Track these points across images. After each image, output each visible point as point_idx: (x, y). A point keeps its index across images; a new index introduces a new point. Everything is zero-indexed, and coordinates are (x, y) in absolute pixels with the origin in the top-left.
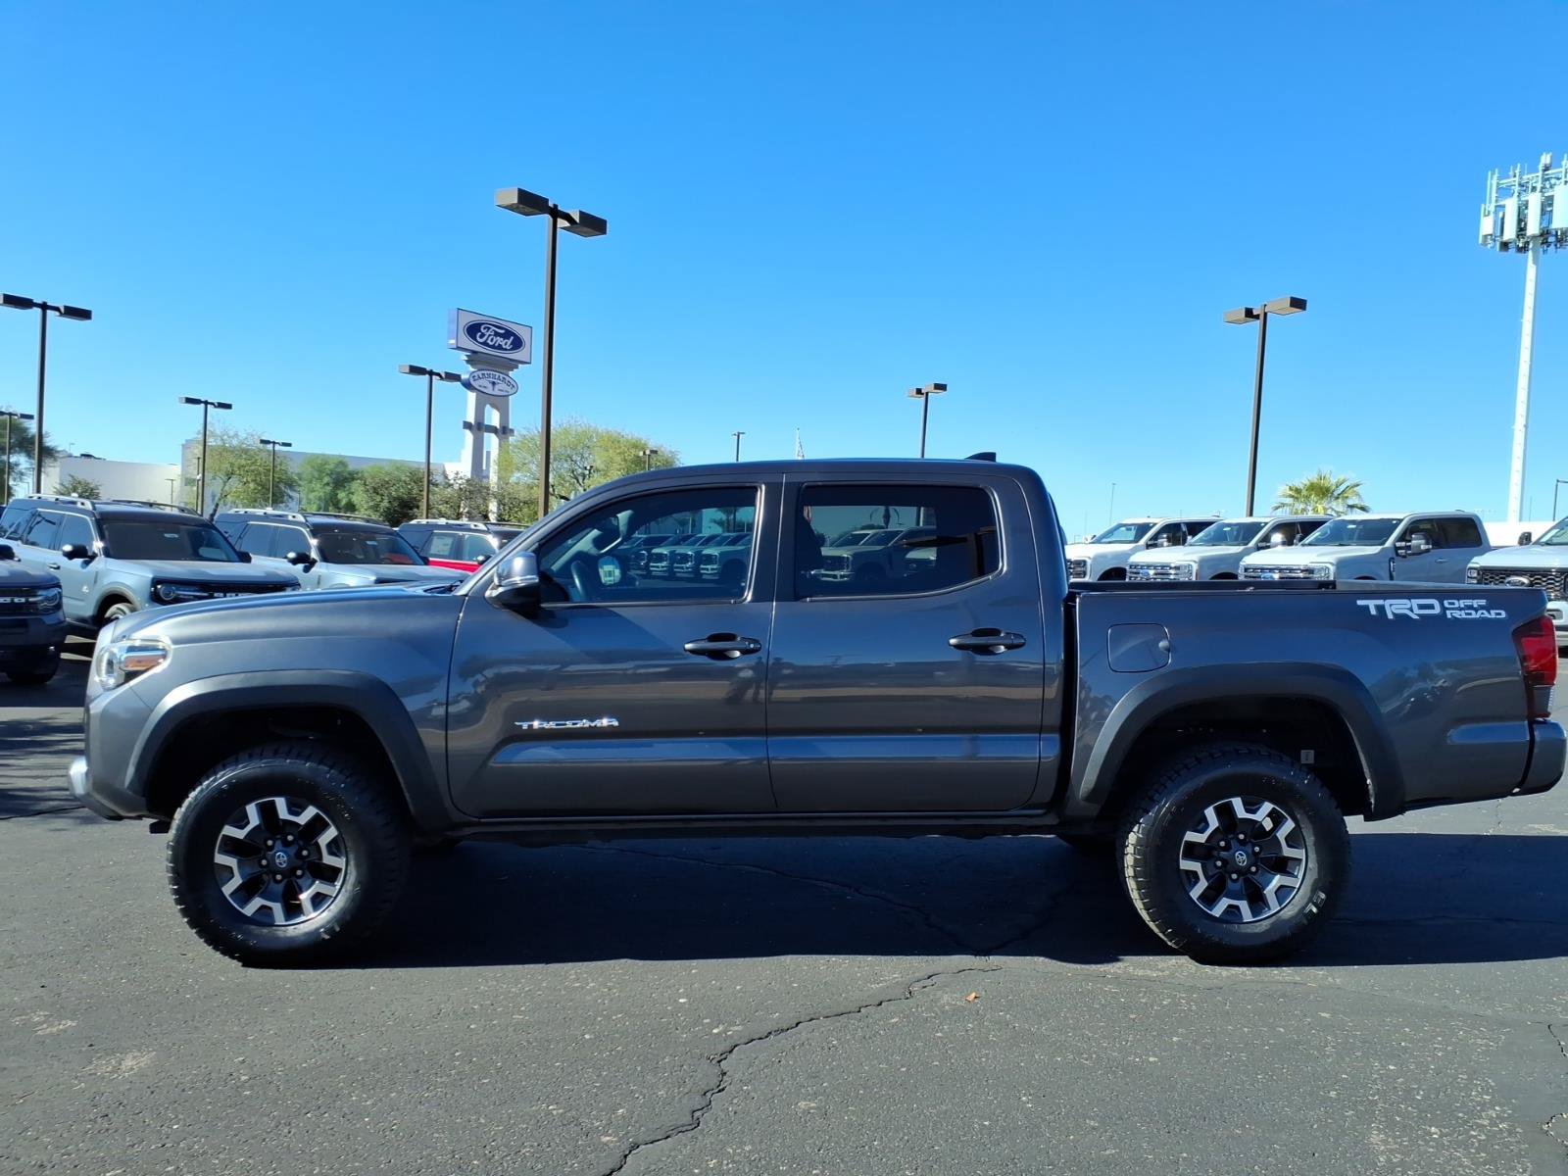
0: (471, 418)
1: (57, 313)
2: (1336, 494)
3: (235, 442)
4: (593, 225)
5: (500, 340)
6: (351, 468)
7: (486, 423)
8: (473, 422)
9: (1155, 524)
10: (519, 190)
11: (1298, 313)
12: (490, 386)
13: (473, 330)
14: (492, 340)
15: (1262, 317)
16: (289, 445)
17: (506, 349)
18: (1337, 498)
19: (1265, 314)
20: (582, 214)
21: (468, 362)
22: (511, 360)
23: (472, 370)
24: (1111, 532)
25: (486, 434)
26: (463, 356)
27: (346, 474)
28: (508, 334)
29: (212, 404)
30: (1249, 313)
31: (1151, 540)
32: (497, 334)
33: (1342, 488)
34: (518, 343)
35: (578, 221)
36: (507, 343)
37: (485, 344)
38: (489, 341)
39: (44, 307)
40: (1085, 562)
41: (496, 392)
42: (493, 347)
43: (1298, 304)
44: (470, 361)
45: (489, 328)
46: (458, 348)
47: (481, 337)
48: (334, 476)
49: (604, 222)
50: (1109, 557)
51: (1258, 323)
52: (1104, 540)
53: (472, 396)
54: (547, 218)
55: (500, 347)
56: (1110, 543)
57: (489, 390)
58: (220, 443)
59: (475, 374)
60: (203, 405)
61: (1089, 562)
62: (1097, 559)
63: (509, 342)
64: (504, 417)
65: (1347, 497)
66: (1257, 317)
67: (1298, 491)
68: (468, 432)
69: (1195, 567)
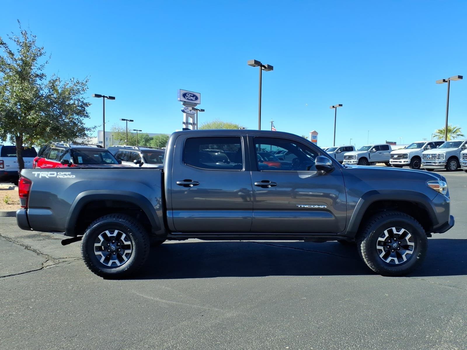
0: (185, 121)
1: (107, 98)
2: (453, 131)
3: (122, 131)
4: (270, 68)
5: (192, 98)
6: (150, 136)
7: (189, 122)
8: (185, 122)
9: (426, 143)
10: (255, 60)
11: (460, 80)
12: (190, 111)
13: (184, 95)
14: (190, 98)
15: (448, 81)
16: (141, 131)
17: (193, 100)
18: (454, 133)
19: (449, 81)
20: (268, 65)
21: (183, 104)
22: (195, 103)
23: (184, 107)
24: (410, 146)
25: (189, 125)
26: (182, 103)
27: (148, 138)
28: (194, 96)
29: (128, 120)
30: (444, 81)
31: (425, 147)
32: (191, 96)
33: (455, 130)
34: (197, 98)
35: (267, 67)
36: (194, 98)
37: (188, 99)
38: (189, 98)
39: (104, 97)
40: (407, 154)
41: (191, 113)
42: (190, 100)
43: (460, 77)
44: (184, 104)
45: (189, 95)
46: (181, 101)
47: (187, 97)
48: (145, 139)
49: (272, 67)
50: (414, 152)
51: (447, 84)
52: (409, 148)
53: (185, 114)
54: (259, 67)
55: (192, 100)
56: (412, 148)
57: (189, 113)
58: (118, 131)
59: (185, 108)
60: (126, 121)
61: (408, 154)
62: (411, 153)
63: (194, 99)
64: (194, 120)
65: (457, 132)
66: (447, 82)
67: (441, 131)
68: (184, 125)
69: (445, 154)
